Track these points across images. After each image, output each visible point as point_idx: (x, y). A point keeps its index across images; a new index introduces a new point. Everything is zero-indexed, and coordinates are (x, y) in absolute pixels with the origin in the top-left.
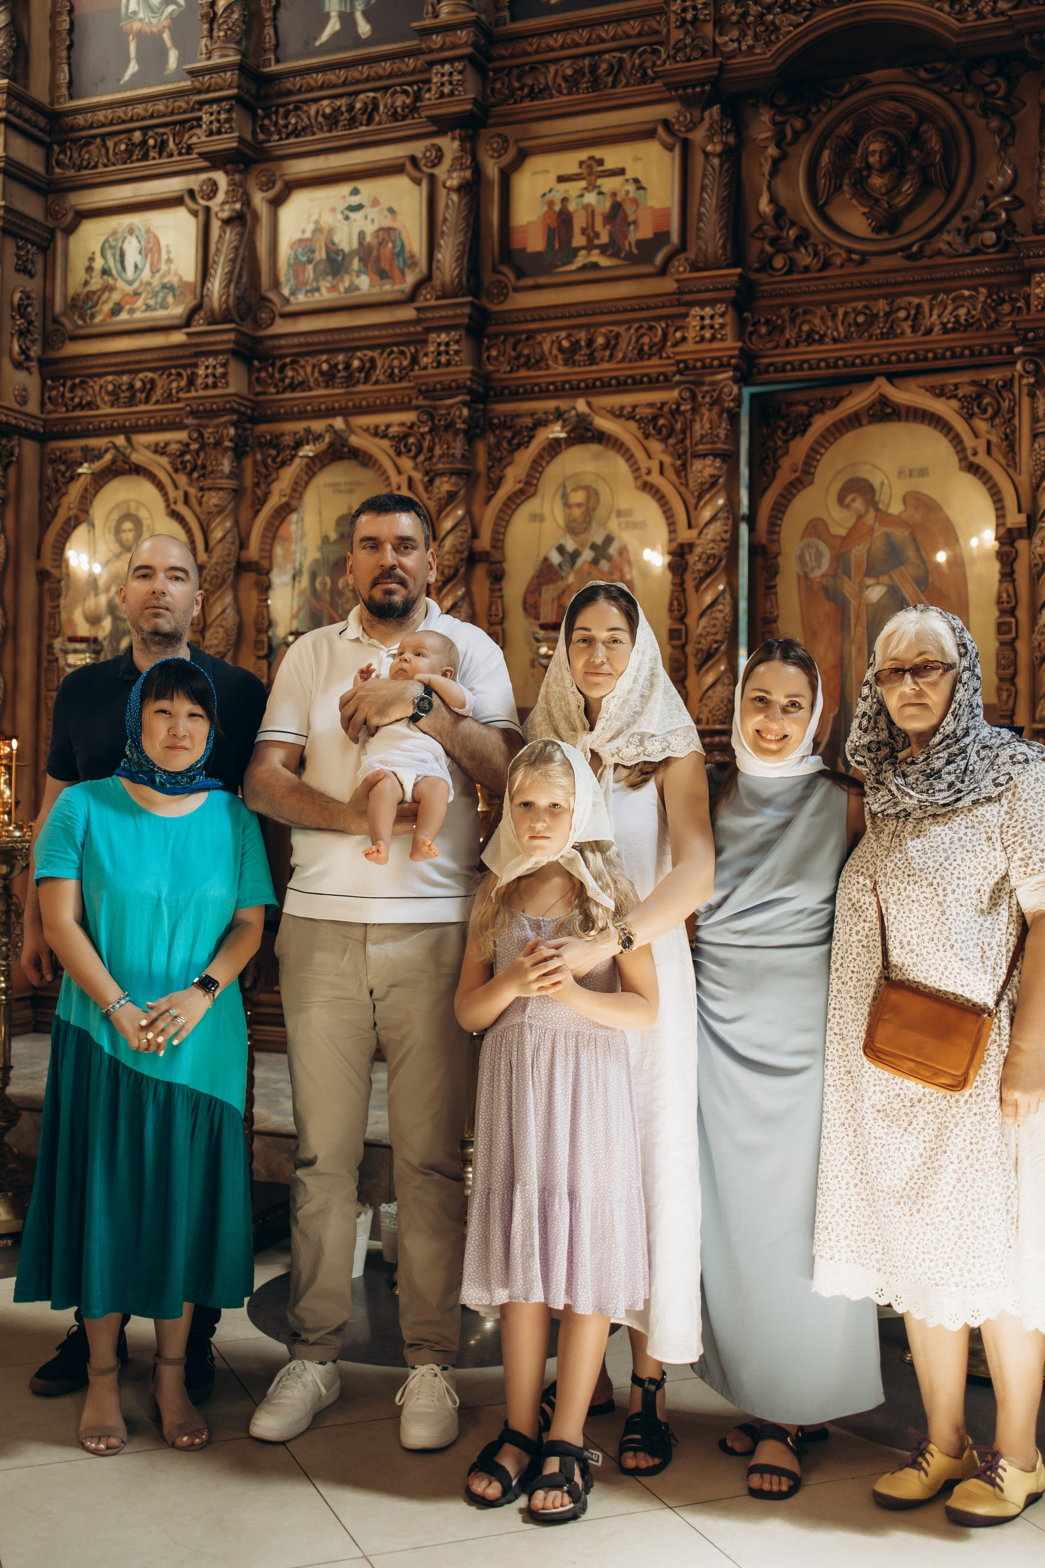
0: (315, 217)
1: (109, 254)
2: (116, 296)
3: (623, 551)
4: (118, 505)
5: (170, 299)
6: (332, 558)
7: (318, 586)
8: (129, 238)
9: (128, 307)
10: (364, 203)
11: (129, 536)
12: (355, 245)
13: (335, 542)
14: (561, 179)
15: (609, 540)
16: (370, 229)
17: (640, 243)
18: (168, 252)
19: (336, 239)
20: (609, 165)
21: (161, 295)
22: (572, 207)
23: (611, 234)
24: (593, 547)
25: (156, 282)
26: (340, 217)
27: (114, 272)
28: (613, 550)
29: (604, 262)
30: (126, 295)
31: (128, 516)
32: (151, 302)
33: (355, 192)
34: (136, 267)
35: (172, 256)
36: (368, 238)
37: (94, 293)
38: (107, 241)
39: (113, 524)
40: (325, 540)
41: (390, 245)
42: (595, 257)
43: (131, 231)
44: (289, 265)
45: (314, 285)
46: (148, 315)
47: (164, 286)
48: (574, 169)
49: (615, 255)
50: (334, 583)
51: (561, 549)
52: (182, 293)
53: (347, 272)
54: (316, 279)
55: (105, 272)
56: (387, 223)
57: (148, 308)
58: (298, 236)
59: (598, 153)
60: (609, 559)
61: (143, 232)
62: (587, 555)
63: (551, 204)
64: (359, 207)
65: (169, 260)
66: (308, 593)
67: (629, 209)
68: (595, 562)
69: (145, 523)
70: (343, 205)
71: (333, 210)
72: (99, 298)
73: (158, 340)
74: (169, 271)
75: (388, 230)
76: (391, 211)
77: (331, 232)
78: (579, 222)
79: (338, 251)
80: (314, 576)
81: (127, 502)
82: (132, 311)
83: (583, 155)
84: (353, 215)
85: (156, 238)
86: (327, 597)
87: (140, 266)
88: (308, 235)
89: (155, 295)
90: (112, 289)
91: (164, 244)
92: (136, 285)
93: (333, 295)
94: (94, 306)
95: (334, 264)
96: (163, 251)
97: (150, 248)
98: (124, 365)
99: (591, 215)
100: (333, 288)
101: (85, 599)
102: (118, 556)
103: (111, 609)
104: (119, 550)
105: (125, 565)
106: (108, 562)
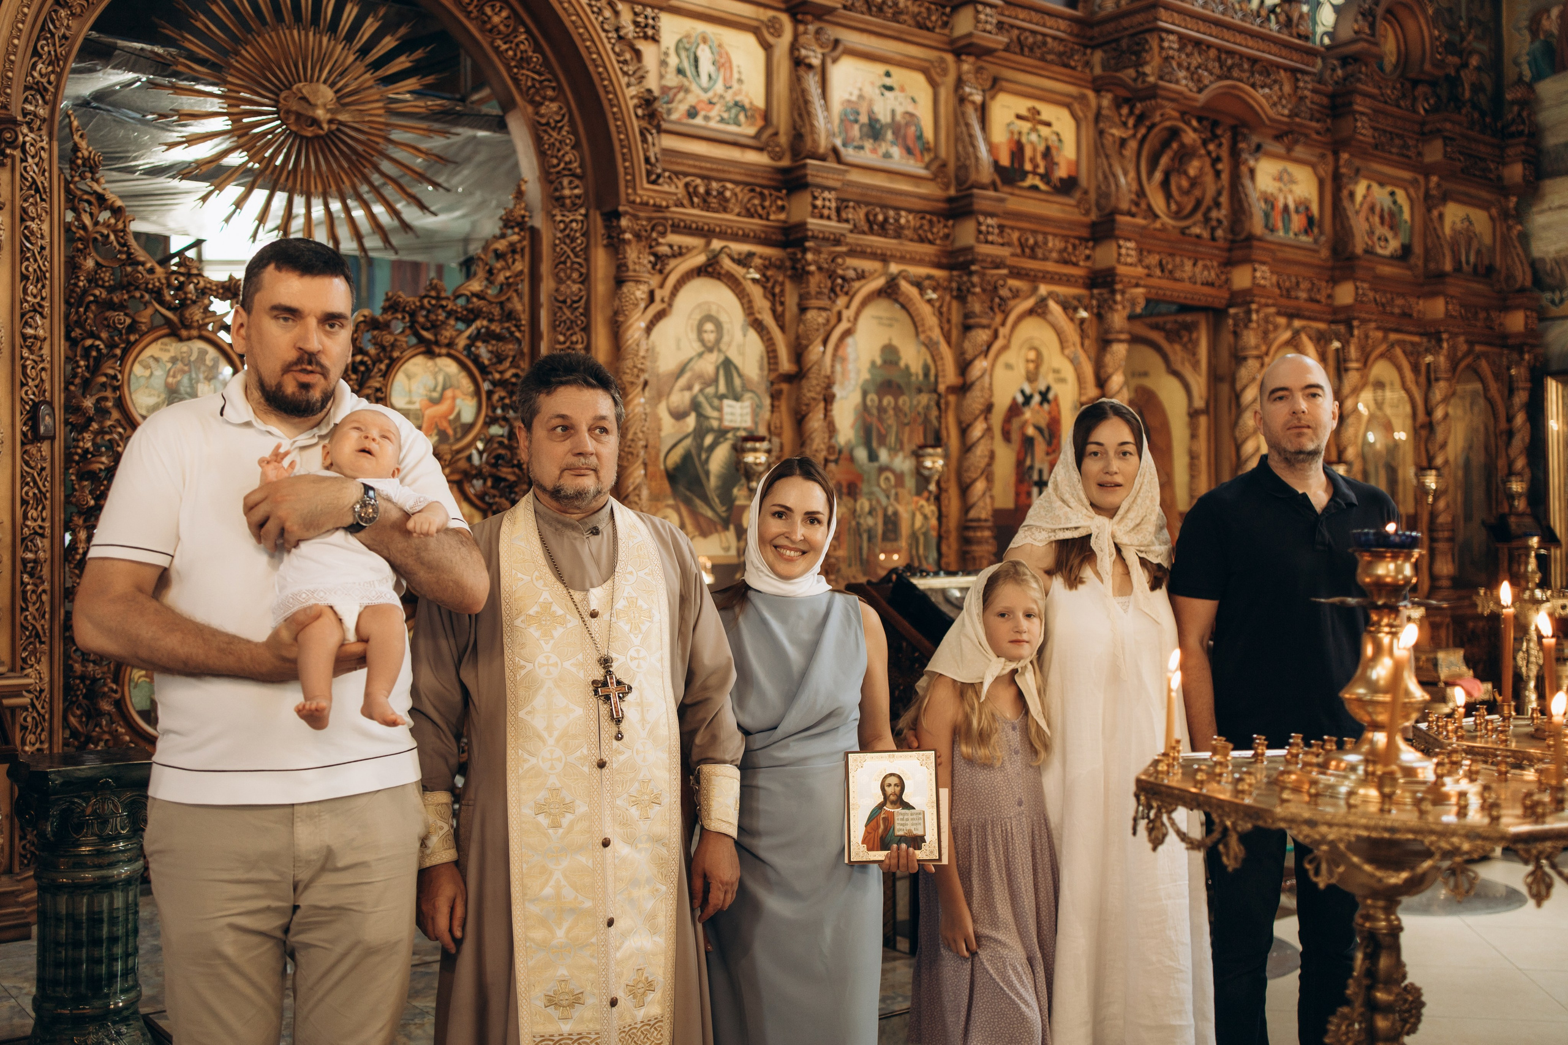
0: (859, 85)
1: (683, 54)
2: (691, 100)
3: (1056, 398)
4: (699, 306)
5: (742, 117)
6: (879, 380)
7: (869, 403)
8: (702, 46)
9: (702, 113)
10: (895, 86)
11: (710, 337)
12: (889, 120)
13: (881, 367)
14: (1019, 117)
15: (1048, 389)
16: (900, 111)
17: (1061, 180)
18: (739, 72)
19: (876, 109)
20: (1044, 116)
21: (734, 111)
22: (1024, 140)
23: (1046, 168)
24: (1041, 393)
25: (729, 96)
26: (877, 91)
27: (689, 73)
28: (1051, 396)
29: (1042, 186)
30: (700, 101)
31: (709, 318)
32: (725, 115)
33: (888, 74)
34: (710, 77)
35: (743, 77)
36: (898, 117)
37: (670, 89)
38: (680, 41)
39: (696, 323)
40: (873, 363)
41: (913, 129)
42: (1037, 181)
43: (705, 40)
44: (842, 121)
45: (860, 143)
46: (722, 126)
47: (736, 104)
48: (1024, 112)
49: (1048, 183)
50: (880, 401)
51: (1023, 392)
52: (753, 116)
53: (884, 140)
54: (861, 138)
55: (680, 71)
56: (911, 108)
57: (722, 120)
58: (846, 96)
59: (1039, 106)
60: (1048, 402)
61: (716, 44)
62: (1037, 398)
63: (1012, 133)
64: (890, 89)
65: (740, 81)
66: (861, 408)
67: (1054, 152)
68: (1041, 403)
69: (726, 326)
70: (879, 83)
71: (872, 83)
72: (675, 95)
73: (736, 154)
74: (739, 92)
75: (912, 115)
76: (913, 100)
77: (871, 102)
78: (1028, 153)
79: (877, 121)
80: (865, 394)
82: (707, 118)
83: (1030, 103)
84: (888, 94)
85: (727, 54)
86: (875, 412)
87: (714, 76)
88: (854, 98)
89: (728, 109)
90: (687, 91)
91: (735, 63)
92: (710, 94)
93: (874, 156)
94: (670, 102)
95: (874, 131)
96: (735, 70)
97: (722, 63)
98: (711, 171)
99: (1034, 150)
100: (874, 151)
101: (669, 394)
102: (700, 355)
103: (695, 406)
104: (701, 349)
105: (708, 364)
106: (691, 360)
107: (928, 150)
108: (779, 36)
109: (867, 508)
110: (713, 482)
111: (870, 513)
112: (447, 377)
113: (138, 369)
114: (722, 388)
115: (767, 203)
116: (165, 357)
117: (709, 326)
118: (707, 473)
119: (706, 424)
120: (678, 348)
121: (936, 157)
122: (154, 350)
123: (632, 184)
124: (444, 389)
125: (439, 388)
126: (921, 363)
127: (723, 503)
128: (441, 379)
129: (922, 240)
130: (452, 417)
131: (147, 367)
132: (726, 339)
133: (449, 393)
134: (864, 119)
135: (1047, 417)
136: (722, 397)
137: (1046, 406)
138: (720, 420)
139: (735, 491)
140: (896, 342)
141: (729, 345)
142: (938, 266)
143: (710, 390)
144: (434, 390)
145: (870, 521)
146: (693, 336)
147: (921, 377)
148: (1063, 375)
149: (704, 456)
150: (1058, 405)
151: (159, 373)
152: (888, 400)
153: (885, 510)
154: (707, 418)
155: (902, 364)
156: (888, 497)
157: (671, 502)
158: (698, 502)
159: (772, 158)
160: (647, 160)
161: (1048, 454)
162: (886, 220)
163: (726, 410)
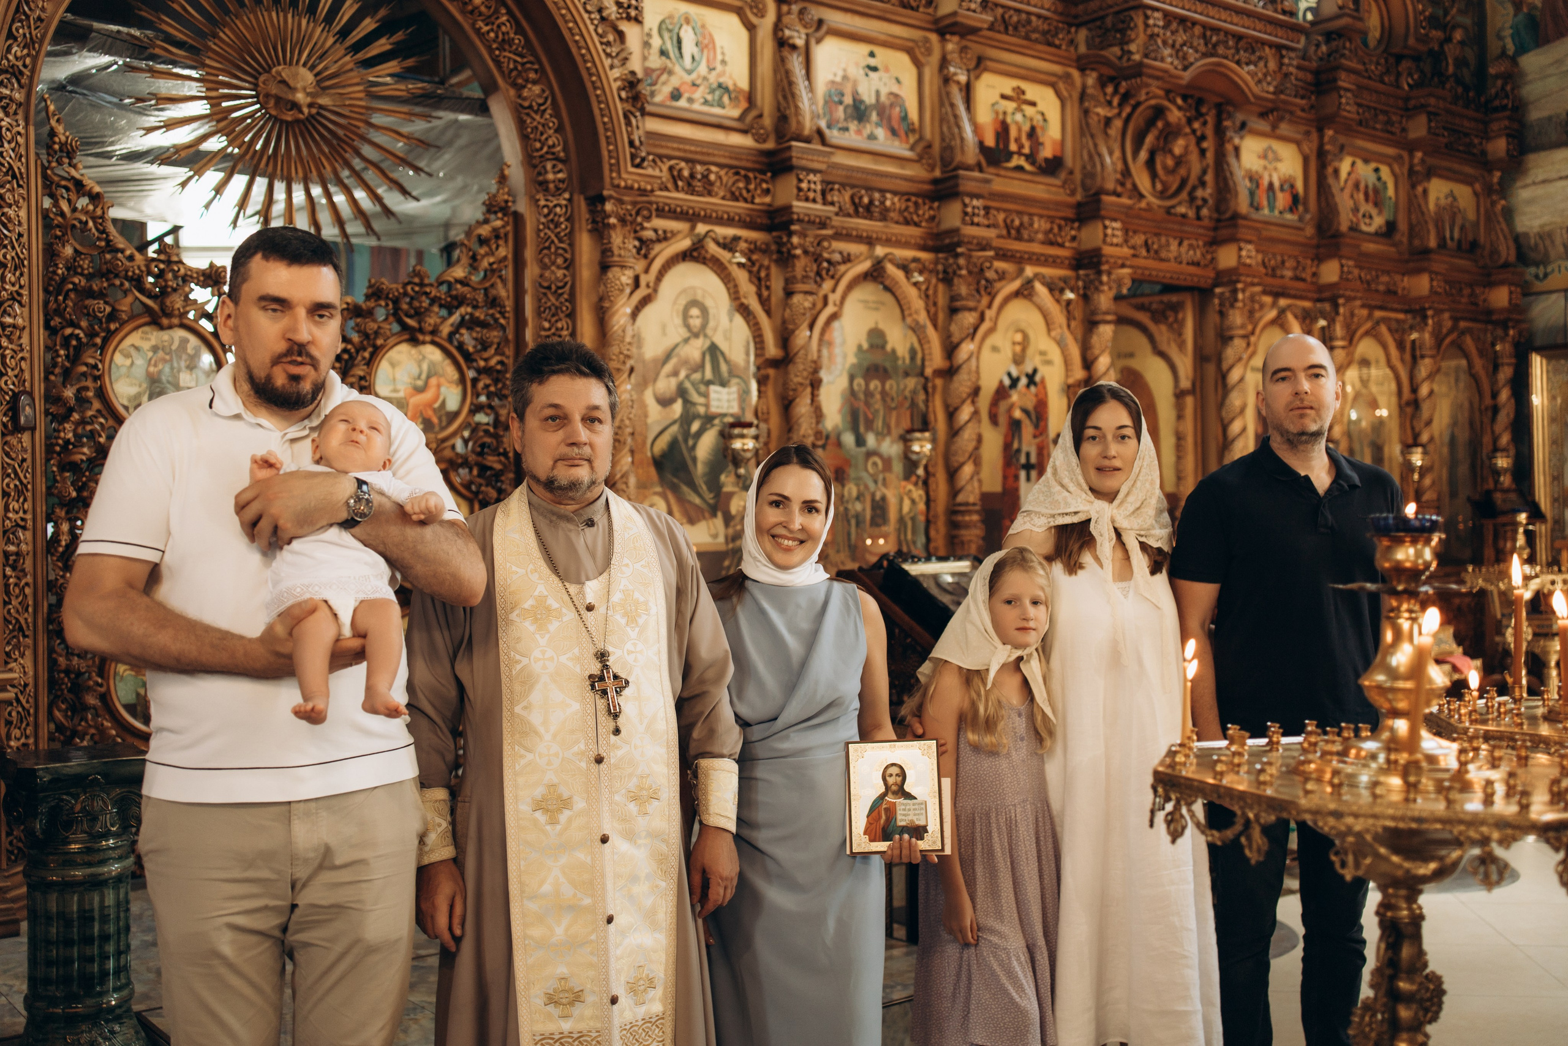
0: (843, 65)
1: (666, 35)
2: (674, 82)
3: (1043, 381)
4: (684, 291)
5: (726, 99)
6: (866, 364)
7: (856, 387)
8: (685, 27)
9: (686, 95)
10: (879, 66)
11: (696, 323)
12: (873, 101)
13: (867, 351)
14: (1004, 97)
16: (884, 92)
17: (1046, 160)
18: (723, 54)
19: (861, 90)
20: (1029, 96)
21: (717, 93)
22: (1009, 120)
23: (1031, 148)
24: (1027, 375)
25: (713, 78)
26: (862, 72)
27: (672, 55)
28: (1037, 378)
29: (1028, 167)
30: (683, 83)
31: (694, 303)
32: (709, 97)
33: (872, 55)
34: (693, 58)
35: (727, 59)
36: (883, 98)
37: (653, 70)
38: (663, 22)
39: (681, 308)
41: (898, 109)
42: (1022, 162)
43: (688, 21)
44: (826, 102)
45: (845, 125)
46: (706, 109)
47: (720, 86)
48: (1008, 92)
49: (1033, 163)
50: (867, 385)
51: (1009, 375)
52: (737, 98)
53: (868, 121)
54: (846, 120)
55: (663, 53)
56: (895, 89)
57: (706, 102)
58: (830, 77)
59: (1024, 85)
60: (1035, 384)
61: (699, 24)
62: (1024, 381)
64: (874, 69)
65: (723, 62)
66: (848, 392)
67: (1039, 131)
68: (1028, 386)
69: (712, 311)
70: (864, 63)
71: (857, 64)
72: (659, 77)
73: (719, 137)
74: (723, 74)
75: (896, 96)
76: (898, 81)
77: (855, 83)
78: (1013, 133)
79: (862, 102)
80: (852, 378)
81: (693, 288)
82: (690, 100)
83: (1015, 83)
84: (872, 74)
85: (711, 35)
86: (862, 396)
87: (697, 57)
88: (838, 79)
89: (712, 91)
90: (670, 73)
91: (718, 44)
92: (694, 76)
93: (859, 138)
94: (654, 84)
95: (859, 112)
96: (719, 51)
97: (705, 44)
98: (695, 154)
99: (1020, 130)
100: (859, 132)
101: (655, 380)
102: (686, 341)
103: (682, 392)
104: (687, 335)
105: (694, 350)
106: (676, 346)
107: (913, 131)
108: (763, 16)
109: (855, 493)
110: (700, 469)
111: (858, 498)
112: (432, 364)
113: (118, 358)
114: (709, 374)
115: (752, 187)
116: (146, 345)
117: (695, 312)
118: (694, 460)
119: (692, 410)
120: (664, 332)
121: (921, 138)
122: (134, 339)
123: (616, 167)
124: (429, 377)
125: (424, 376)
126: (908, 346)
127: (710, 490)
128: (425, 367)
129: (907, 222)
130: (436, 405)
131: (127, 356)
132: (712, 324)
133: (433, 381)
134: (848, 100)
135: (1034, 400)
136: (708, 383)
137: (1033, 389)
138: (707, 406)
139: (723, 478)
140: (881, 326)
141: (715, 330)
142: (924, 248)
143: (697, 376)
144: (419, 377)
145: (858, 507)
146: (678, 321)
147: (908, 361)
148: (1049, 357)
149: (691, 442)
150: (1045, 388)
151: (140, 362)
152: (874, 384)
153: (873, 495)
154: (694, 404)
155: (889, 348)
156: (876, 482)
157: (658, 489)
158: (685, 489)
159: (757, 141)
160: (631, 143)
161: (1035, 437)
162: (871, 202)
163: (713, 395)
